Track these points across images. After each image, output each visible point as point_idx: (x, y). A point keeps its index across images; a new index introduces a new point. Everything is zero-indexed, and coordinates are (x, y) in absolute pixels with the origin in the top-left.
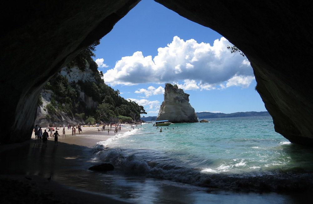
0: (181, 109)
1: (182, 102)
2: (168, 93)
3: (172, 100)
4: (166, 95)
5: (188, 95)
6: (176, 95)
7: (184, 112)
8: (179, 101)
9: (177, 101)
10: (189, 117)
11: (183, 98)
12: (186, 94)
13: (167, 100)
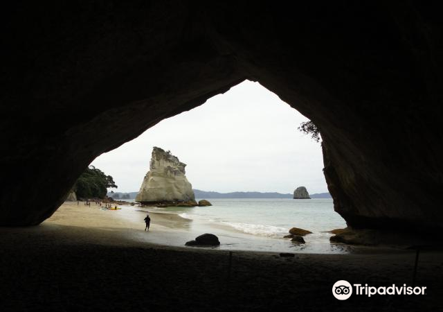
0: (174, 183)
1: (175, 174)
2: (157, 160)
3: (162, 170)
4: (152, 163)
5: (185, 165)
6: (169, 164)
7: (177, 187)
8: (171, 172)
9: (169, 172)
10: (183, 195)
11: (177, 169)
12: (181, 164)
13: (155, 171)
